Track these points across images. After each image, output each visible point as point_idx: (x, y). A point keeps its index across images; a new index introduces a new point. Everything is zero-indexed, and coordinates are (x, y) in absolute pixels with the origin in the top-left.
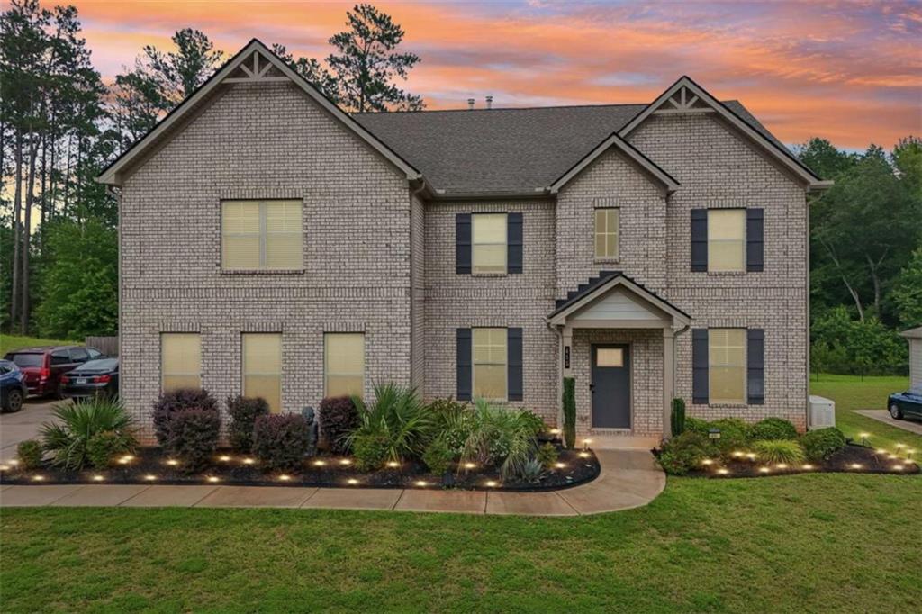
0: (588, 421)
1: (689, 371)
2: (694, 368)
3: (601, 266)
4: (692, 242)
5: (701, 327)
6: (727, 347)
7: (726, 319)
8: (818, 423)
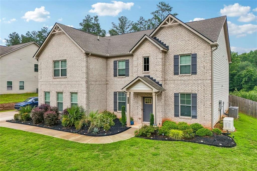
0: (141, 119)
1: (173, 106)
2: (175, 106)
3: (144, 74)
4: (174, 66)
5: (177, 93)
6: (186, 99)
7: (185, 90)
8: (225, 127)
